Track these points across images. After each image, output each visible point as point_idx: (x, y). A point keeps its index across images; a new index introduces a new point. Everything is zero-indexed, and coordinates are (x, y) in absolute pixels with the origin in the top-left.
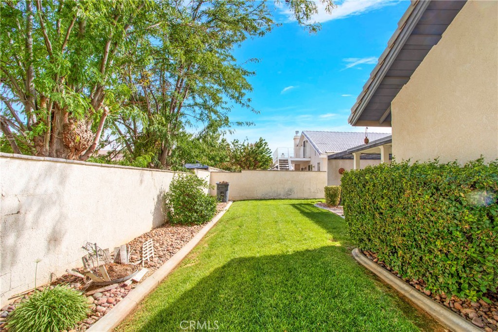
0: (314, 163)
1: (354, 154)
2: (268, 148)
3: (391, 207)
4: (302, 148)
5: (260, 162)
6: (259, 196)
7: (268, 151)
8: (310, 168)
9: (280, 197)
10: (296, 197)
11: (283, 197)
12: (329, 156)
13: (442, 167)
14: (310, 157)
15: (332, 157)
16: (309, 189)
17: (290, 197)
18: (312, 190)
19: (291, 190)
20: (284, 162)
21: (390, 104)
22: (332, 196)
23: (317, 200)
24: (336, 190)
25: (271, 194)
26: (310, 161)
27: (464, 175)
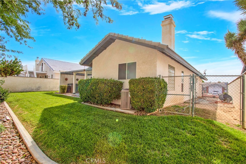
0: (49, 74)
1: (74, 73)
2: (21, 65)
3: (96, 88)
4: (41, 66)
5: (15, 72)
6: (20, 90)
7: (21, 66)
8: (46, 77)
9: (33, 90)
10: (42, 90)
11: (35, 91)
12: (61, 73)
13: (106, 80)
14: (46, 72)
15: (63, 73)
16: (50, 87)
17: (39, 90)
18: (51, 87)
19: (39, 87)
20: (31, 73)
21: (92, 61)
22: (63, 89)
23: (54, 92)
24: (65, 87)
25: (28, 89)
26: (46, 74)
27: (110, 81)
